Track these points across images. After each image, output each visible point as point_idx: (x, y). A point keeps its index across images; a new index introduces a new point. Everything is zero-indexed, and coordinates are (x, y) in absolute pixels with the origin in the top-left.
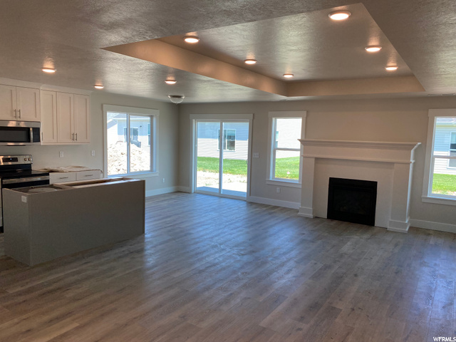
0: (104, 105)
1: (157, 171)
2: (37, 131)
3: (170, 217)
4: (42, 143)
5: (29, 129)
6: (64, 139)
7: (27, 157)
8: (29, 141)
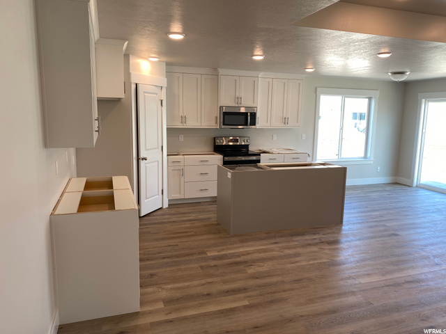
0: (318, 89)
1: (372, 158)
2: (254, 115)
3: (377, 210)
4: (258, 126)
5: (247, 113)
6: (277, 124)
7: (246, 138)
8: (247, 125)
